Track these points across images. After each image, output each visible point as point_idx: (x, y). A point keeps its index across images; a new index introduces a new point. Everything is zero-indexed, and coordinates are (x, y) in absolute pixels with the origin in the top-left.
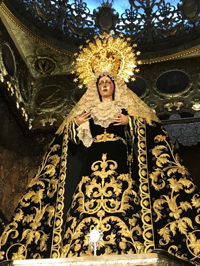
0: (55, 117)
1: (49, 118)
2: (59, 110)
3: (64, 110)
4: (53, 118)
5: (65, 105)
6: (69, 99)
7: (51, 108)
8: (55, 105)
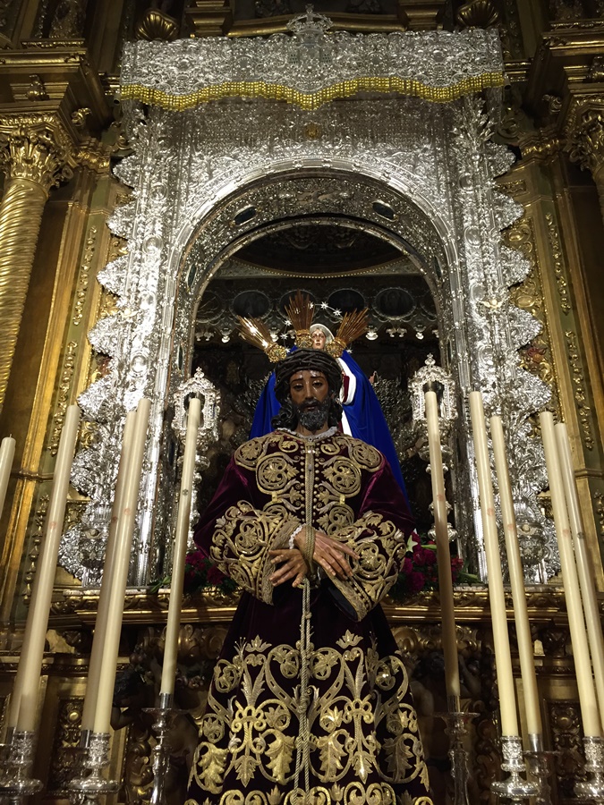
0: (212, 332)
1: (205, 331)
2: (215, 322)
3: (221, 322)
4: (209, 332)
5: (222, 317)
6: (227, 309)
7: (206, 318)
8: (210, 316)
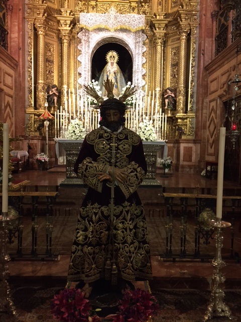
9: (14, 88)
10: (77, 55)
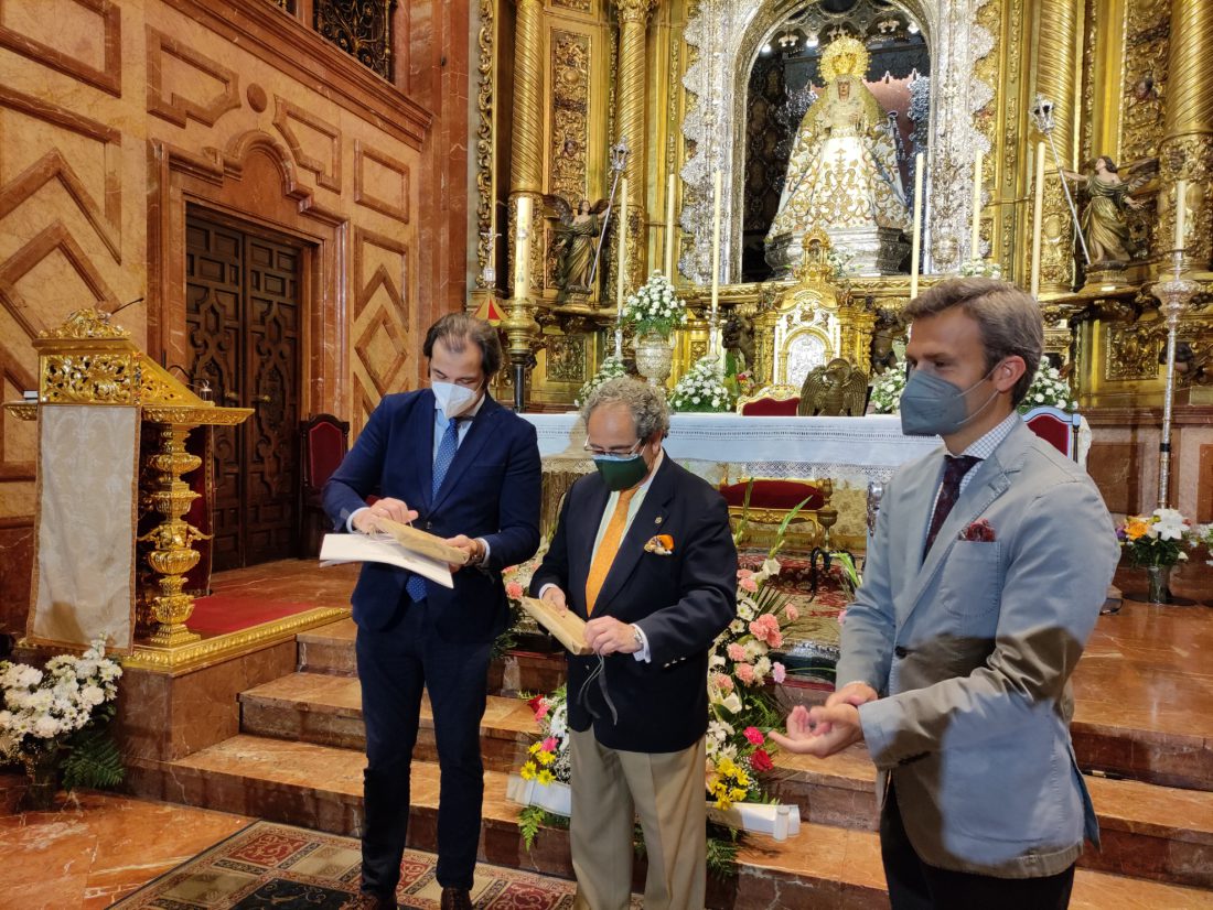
9: (414, 216)
10: (679, 70)
